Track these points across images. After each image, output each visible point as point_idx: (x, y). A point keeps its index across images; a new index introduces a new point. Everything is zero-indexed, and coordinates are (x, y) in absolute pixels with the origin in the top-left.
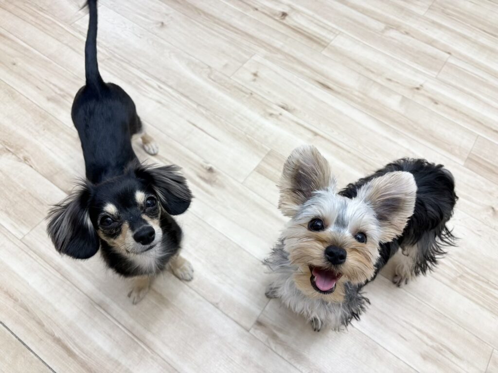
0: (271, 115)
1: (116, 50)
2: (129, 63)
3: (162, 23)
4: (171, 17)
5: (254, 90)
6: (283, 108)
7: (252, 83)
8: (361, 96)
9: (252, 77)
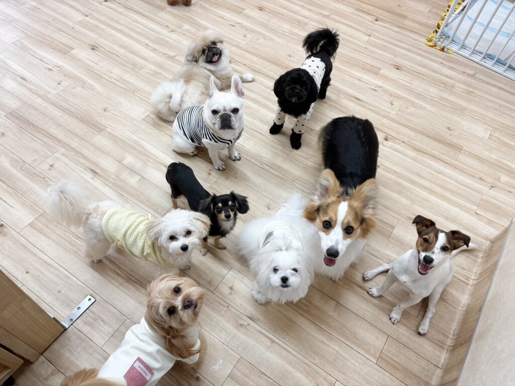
0: (58, 67)
1: (131, 95)
2: (124, 89)
3: (105, 111)
4: (99, 115)
5: (63, 77)
6: (51, 70)
7: (62, 80)
8: (7, 75)
9: (61, 83)
